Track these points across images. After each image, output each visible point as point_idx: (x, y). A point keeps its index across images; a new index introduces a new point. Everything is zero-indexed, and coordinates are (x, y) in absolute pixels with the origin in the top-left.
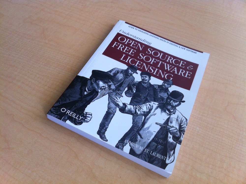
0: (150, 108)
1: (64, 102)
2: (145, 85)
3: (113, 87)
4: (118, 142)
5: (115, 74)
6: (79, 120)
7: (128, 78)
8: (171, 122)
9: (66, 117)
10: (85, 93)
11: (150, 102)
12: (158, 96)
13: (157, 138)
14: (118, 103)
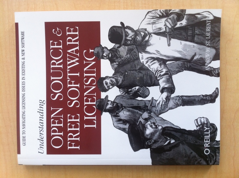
0: (152, 60)
1: (196, 156)
2: (120, 79)
3: (145, 115)
4: (213, 77)
5: (125, 122)
6: (209, 129)
7: (122, 105)
8: (160, 29)
9: (214, 143)
10: (173, 141)
11: (143, 64)
12: (129, 57)
13: (189, 38)
14: (164, 100)
